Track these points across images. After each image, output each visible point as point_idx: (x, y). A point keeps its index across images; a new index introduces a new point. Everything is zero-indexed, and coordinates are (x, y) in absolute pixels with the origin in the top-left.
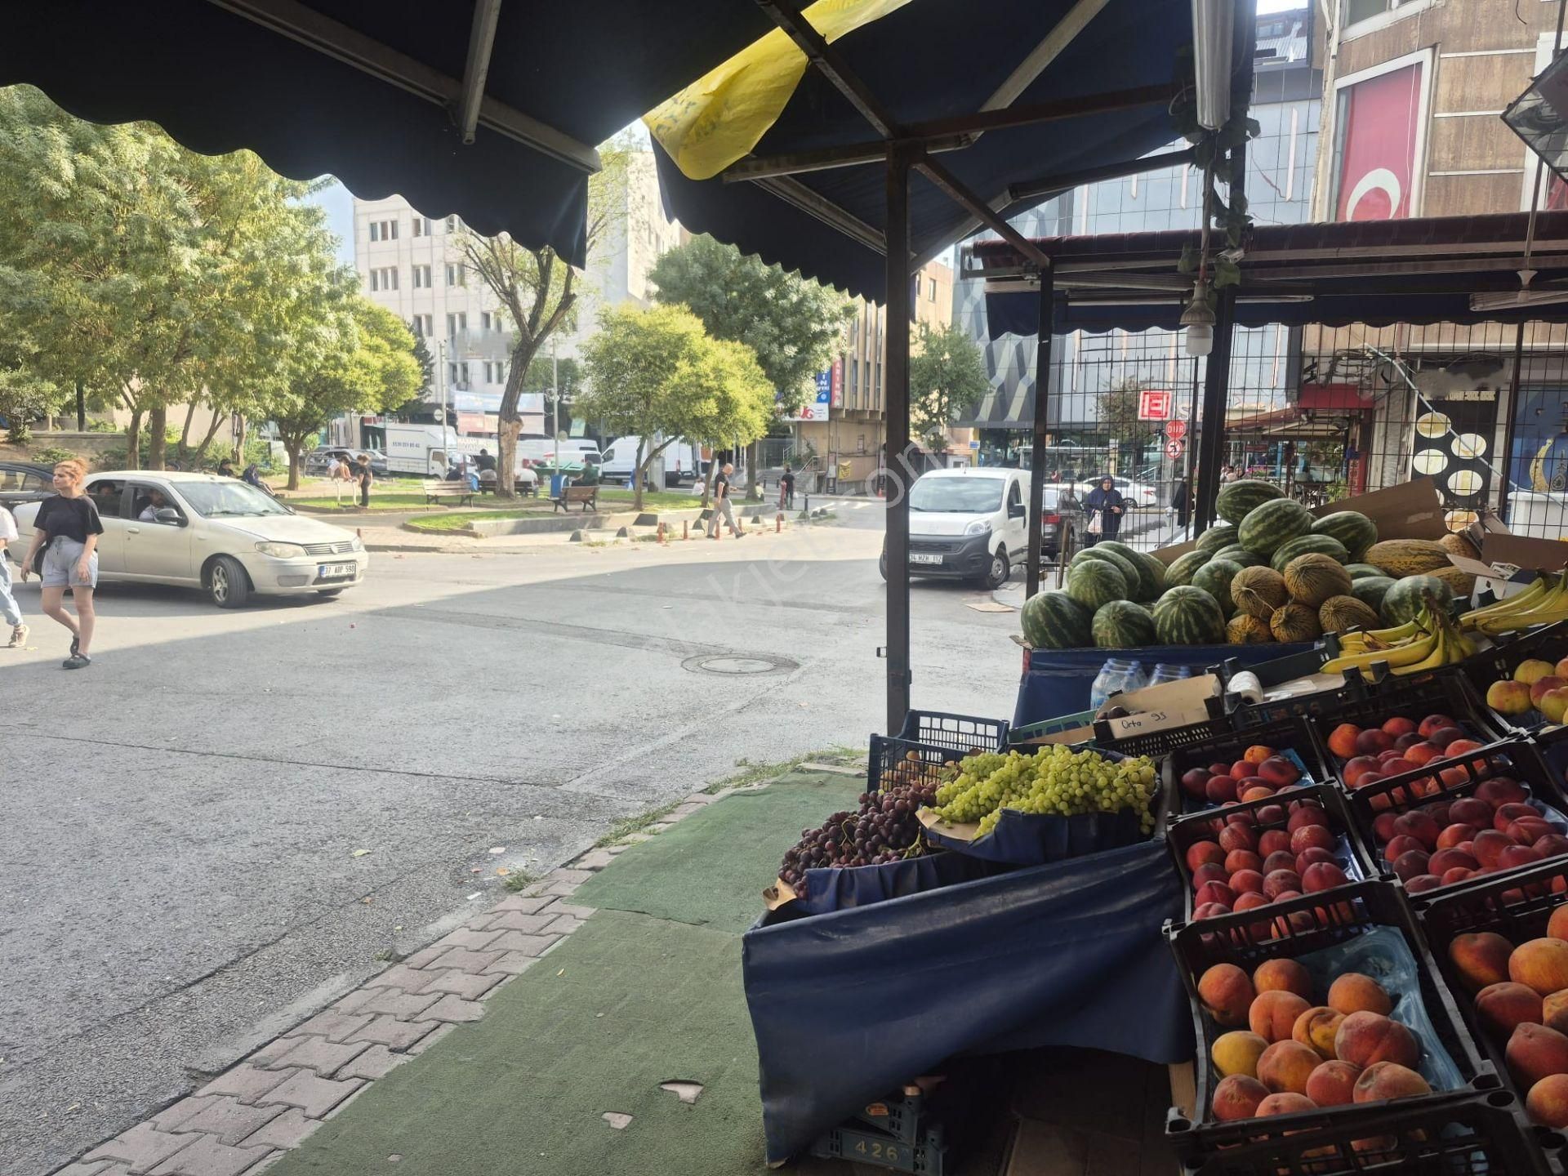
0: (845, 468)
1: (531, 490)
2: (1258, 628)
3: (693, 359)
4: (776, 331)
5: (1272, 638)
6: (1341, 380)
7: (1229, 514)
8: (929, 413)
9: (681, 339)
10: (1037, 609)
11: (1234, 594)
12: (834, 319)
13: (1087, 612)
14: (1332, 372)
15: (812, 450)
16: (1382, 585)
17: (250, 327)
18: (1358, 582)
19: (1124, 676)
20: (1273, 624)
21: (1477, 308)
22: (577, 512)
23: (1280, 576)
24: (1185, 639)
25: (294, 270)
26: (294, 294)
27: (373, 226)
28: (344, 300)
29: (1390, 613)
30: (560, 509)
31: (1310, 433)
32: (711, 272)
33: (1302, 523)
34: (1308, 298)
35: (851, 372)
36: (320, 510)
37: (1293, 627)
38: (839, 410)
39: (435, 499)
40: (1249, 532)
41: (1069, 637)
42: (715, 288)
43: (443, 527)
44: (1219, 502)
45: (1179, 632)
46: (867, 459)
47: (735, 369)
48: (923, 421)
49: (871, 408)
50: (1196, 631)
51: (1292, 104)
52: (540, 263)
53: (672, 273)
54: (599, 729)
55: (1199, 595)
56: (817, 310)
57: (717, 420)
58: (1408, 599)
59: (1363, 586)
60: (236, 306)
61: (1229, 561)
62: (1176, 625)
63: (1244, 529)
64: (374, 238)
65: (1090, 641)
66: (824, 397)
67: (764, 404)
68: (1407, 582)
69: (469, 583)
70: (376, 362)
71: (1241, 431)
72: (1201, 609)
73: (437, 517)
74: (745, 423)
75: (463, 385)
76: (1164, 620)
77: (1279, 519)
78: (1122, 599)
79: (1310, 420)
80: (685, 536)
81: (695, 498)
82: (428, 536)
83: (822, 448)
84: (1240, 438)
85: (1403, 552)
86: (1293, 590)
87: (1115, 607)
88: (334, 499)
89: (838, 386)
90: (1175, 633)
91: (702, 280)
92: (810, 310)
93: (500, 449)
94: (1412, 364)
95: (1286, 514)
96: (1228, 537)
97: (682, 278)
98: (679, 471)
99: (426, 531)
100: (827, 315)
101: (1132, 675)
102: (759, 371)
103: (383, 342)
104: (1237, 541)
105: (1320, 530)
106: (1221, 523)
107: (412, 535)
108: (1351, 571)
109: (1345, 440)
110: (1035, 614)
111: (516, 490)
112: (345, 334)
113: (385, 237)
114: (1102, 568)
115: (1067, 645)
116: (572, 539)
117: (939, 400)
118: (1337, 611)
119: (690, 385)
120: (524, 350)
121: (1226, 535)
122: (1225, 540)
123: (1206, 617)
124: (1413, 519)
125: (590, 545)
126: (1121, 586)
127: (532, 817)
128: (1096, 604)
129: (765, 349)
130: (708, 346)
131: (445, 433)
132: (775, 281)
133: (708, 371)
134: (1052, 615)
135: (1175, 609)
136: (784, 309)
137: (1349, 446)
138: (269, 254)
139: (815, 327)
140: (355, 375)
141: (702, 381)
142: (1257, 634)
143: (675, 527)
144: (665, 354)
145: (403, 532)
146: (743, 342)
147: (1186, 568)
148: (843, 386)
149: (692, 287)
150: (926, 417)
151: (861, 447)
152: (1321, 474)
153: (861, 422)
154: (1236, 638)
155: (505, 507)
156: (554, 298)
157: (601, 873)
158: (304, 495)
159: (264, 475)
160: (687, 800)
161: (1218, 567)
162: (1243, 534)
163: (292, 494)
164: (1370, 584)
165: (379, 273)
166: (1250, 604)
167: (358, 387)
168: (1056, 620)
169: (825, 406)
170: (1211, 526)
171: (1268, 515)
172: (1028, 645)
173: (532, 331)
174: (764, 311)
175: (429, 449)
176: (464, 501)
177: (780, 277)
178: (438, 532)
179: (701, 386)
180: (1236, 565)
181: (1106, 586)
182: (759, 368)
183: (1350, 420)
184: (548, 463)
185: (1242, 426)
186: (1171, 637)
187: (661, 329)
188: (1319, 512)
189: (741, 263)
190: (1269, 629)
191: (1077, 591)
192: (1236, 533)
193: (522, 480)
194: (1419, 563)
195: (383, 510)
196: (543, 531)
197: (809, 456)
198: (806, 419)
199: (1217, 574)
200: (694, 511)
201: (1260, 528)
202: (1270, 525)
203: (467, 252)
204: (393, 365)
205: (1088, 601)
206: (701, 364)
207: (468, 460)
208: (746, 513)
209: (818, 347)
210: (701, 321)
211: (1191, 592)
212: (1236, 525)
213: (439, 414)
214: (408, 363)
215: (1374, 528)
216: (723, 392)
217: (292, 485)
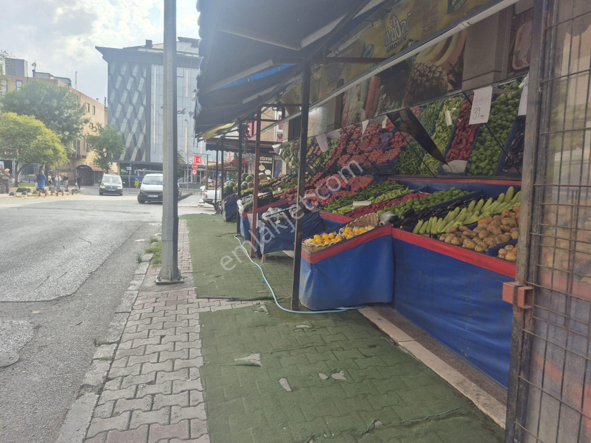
3: (42, 135)
4: (61, 127)
8: (102, 156)
9: (37, 128)
46: (71, 173)
48: (100, 159)
57: (53, 157)
67: (64, 151)
92: (72, 119)
100: (80, 122)
117: (107, 152)
119: (42, 144)
130: (47, 131)
133: (49, 139)
136: (62, 119)
139: (75, 126)
144: (31, 133)
151: (68, 168)
179: (47, 145)
187: (29, 124)
206: (46, 137)
210: (42, 122)
216: (54, 147)
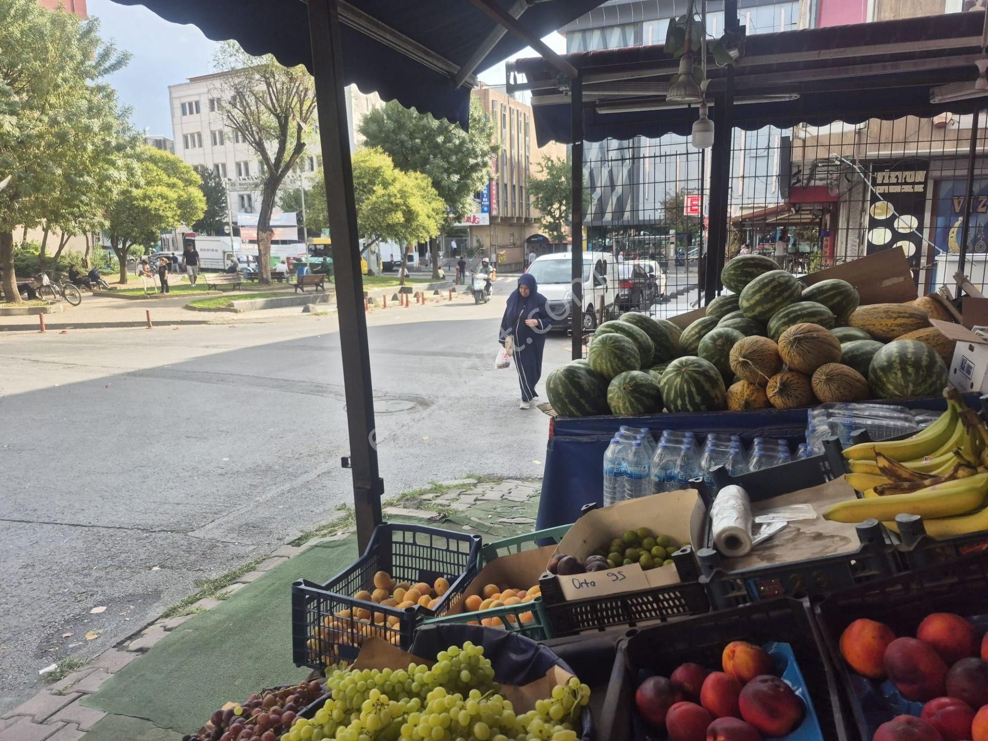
0: (502, 255)
1: (284, 278)
2: (755, 395)
3: (386, 185)
4: (446, 166)
5: (768, 404)
6: (818, 183)
7: (732, 284)
8: (553, 217)
9: (377, 172)
10: (558, 382)
11: (732, 364)
12: (484, 154)
13: (602, 380)
14: (812, 176)
15: (480, 244)
16: (869, 348)
17: (59, 171)
18: (846, 346)
19: (631, 445)
20: (770, 393)
21: (936, 100)
22: (310, 292)
23: (775, 344)
24: (689, 407)
25: (88, 129)
26: (90, 147)
27: (183, 105)
28: (129, 150)
29: (878, 378)
30: (299, 290)
31: (799, 221)
32: (400, 126)
33: (794, 291)
34: (795, 96)
35: (503, 192)
36: (135, 297)
37: (788, 395)
38: (496, 217)
39: (214, 287)
40: (748, 300)
41: (587, 406)
42: (403, 137)
43: (213, 306)
44: (724, 275)
45: (683, 400)
46: (516, 249)
47: (415, 191)
48: (550, 222)
49: (517, 215)
50: (698, 399)
51: (781, 5)
52: (280, 122)
53: (374, 127)
54: (255, 470)
55: (700, 366)
56: (473, 149)
57: (403, 226)
58: (896, 365)
59: (851, 351)
60: (51, 157)
61: (729, 330)
62: (680, 394)
63: (744, 298)
64: (184, 113)
65: (606, 410)
66: (486, 209)
67: (437, 214)
68: (893, 347)
69: (214, 347)
70: (172, 194)
71: (753, 221)
72: (701, 378)
73: (210, 299)
74: (424, 228)
75: (249, 209)
76: (669, 389)
77: (774, 288)
78: (634, 369)
79: (797, 212)
80: (385, 306)
81: (396, 279)
82: (202, 313)
83: (486, 242)
84: (752, 225)
85: (883, 315)
86: (786, 359)
87: (625, 378)
88: (142, 289)
89: (494, 201)
90: (679, 402)
91: (394, 131)
92: (468, 149)
93: (260, 250)
94: (867, 167)
95: (780, 284)
96: (731, 305)
97: (381, 132)
98: (392, 261)
99: (201, 310)
100: (479, 153)
101: (639, 445)
102: (434, 191)
103: (178, 181)
104: (737, 308)
105: (810, 297)
106: (726, 292)
107: (191, 312)
108: (839, 334)
109: (820, 224)
110: (556, 385)
111: (272, 278)
112: (133, 175)
113: (191, 113)
114: (616, 341)
115: (585, 413)
116: (304, 311)
117: (559, 208)
118: (830, 379)
119: (384, 202)
120: (272, 183)
121: (730, 303)
122: (730, 306)
123: (707, 386)
124: (887, 283)
125: (316, 314)
126: (634, 357)
127: (150, 568)
128: (612, 374)
129: (438, 177)
130: (397, 176)
131: (232, 241)
132: (443, 130)
133: (396, 192)
134: (571, 387)
135: (678, 380)
136: (450, 149)
137: (823, 228)
138: (69, 119)
139: (472, 161)
140: (158, 203)
141: (392, 199)
142: (755, 401)
143: (378, 299)
144: (366, 182)
145: (185, 311)
146: (422, 172)
147: (697, 333)
148: (498, 201)
149: (387, 137)
150: (552, 220)
151: (512, 241)
152: (805, 247)
153: (511, 225)
154: (735, 405)
155: (265, 290)
156: (291, 145)
157: (146, 655)
158: (131, 287)
159: (104, 274)
160: (274, 554)
161: (720, 335)
162: (743, 303)
163: (123, 287)
164: (857, 349)
165: (189, 136)
166: (748, 374)
167: (161, 212)
168: (574, 392)
169: (487, 215)
170: (719, 294)
171: (765, 285)
172: (554, 413)
173: (277, 170)
174: (437, 151)
175: (224, 253)
176: (236, 286)
177: (446, 128)
178: (209, 310)
179: (392, 203)
180: (736, 333)
181: (620, 358)
182: (434, 189)
183: (823, 211)
184: (303, 259)
185: (754, 217)
186: (676, 406)
187: (362, 164)
188: (808, 280)
189: (421, 119)
190: (766, 395)
191: (595, 362)
192: (738, 301)
193: (277, 271)
194: (899, 325)
195: (176, 296)
196: (286, 306)
197: (478, 248)
198: (475, 224)
199: (719, 342)
200: (395, 288)
201: (757, 297)
202: (766, 295)
203: (228, 116)
204: (185, 196)
205: (605, 371)
206: (391, 188)
207: (251, 259)
208: (430, 288)
209: (474, 175)
210: (390, 159)
211: (693, 363)
212: (738, 292)
213: (227, 229)
214: (196, 195)
215: (856, 294)
216: (407, 207)
217: (123, 280)
